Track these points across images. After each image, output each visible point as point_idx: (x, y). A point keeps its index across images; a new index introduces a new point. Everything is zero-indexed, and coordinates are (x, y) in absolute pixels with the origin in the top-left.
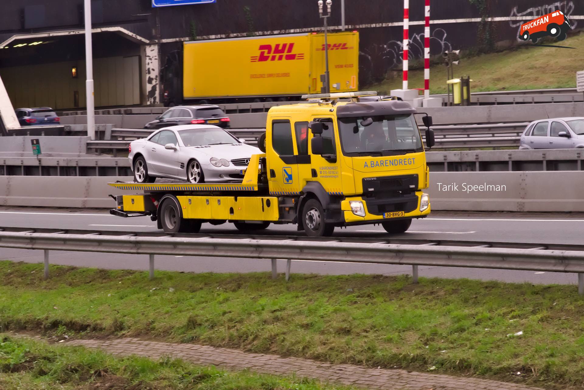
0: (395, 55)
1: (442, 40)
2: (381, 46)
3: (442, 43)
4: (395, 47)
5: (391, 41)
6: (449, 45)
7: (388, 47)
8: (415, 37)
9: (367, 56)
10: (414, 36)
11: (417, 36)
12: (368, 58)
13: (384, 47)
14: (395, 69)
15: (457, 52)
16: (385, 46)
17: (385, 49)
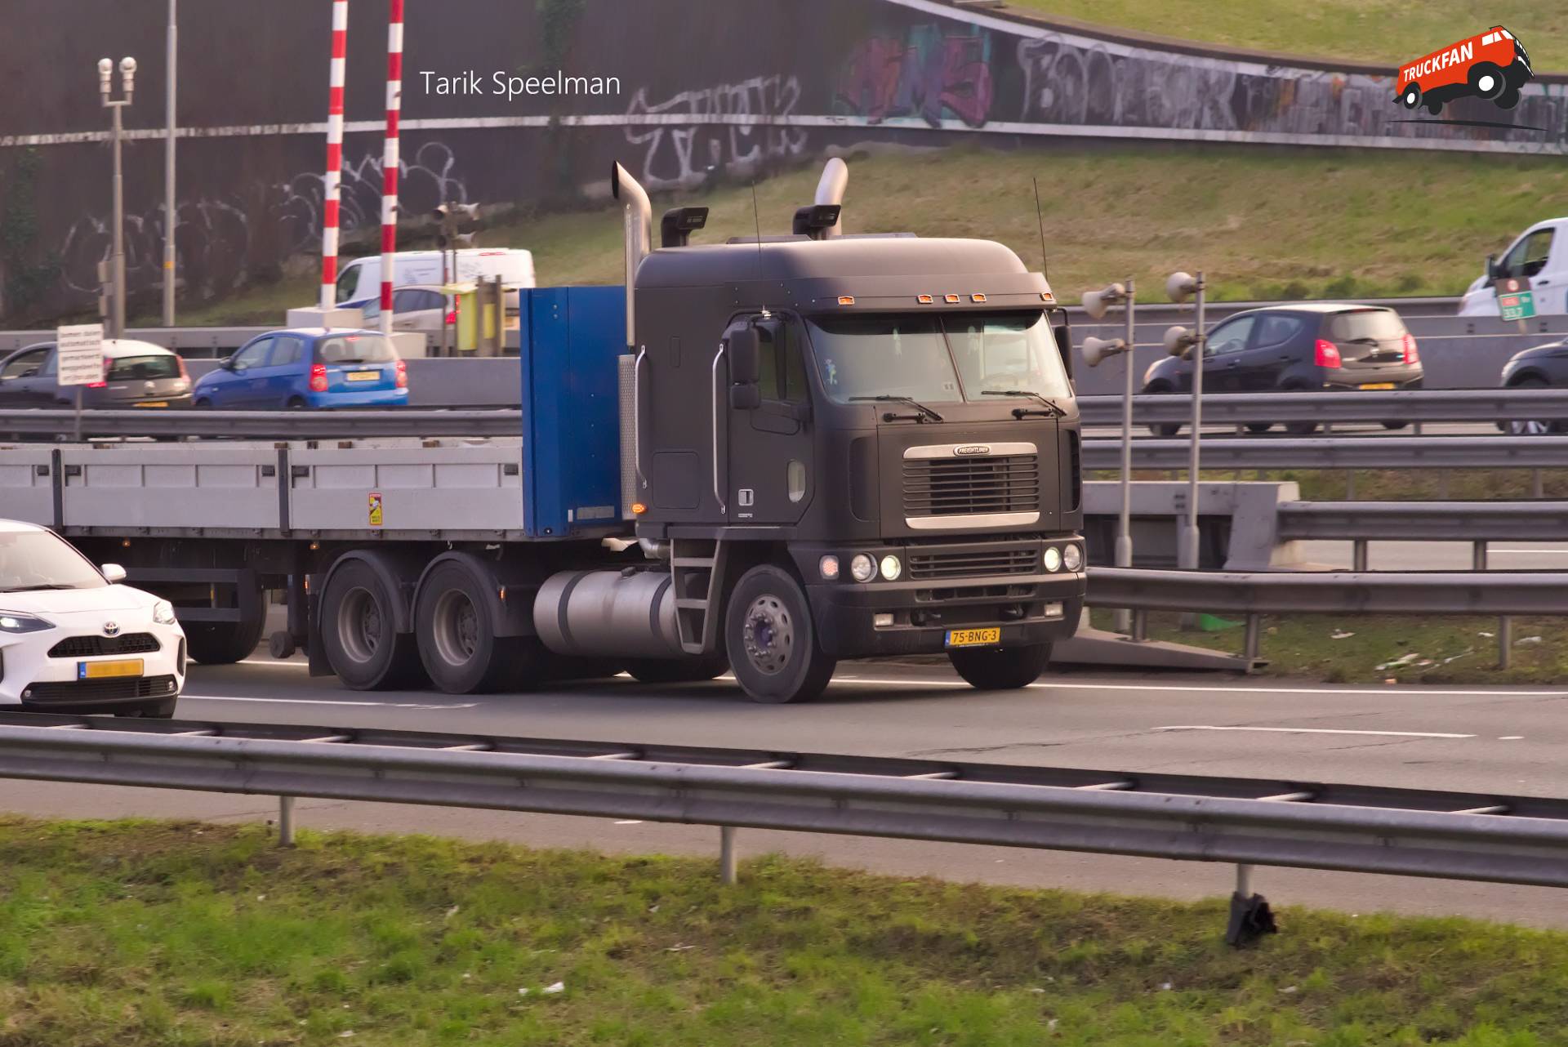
0: (314, 213)
1: (439, 173)
2: (275, 186)
3: (442, 182)
4: (314, 190)
5: (302, 175)
6: (461, 187)
7: (295, 190)
8: (368, 165)
9: (237, 212)
10: (364, 163)
11: (373, 161)
12: (238, 219)
13: (283, 190)
14: (311, 250)
15: (471, 208)
16: (287, 188)
17: (286, 196)
